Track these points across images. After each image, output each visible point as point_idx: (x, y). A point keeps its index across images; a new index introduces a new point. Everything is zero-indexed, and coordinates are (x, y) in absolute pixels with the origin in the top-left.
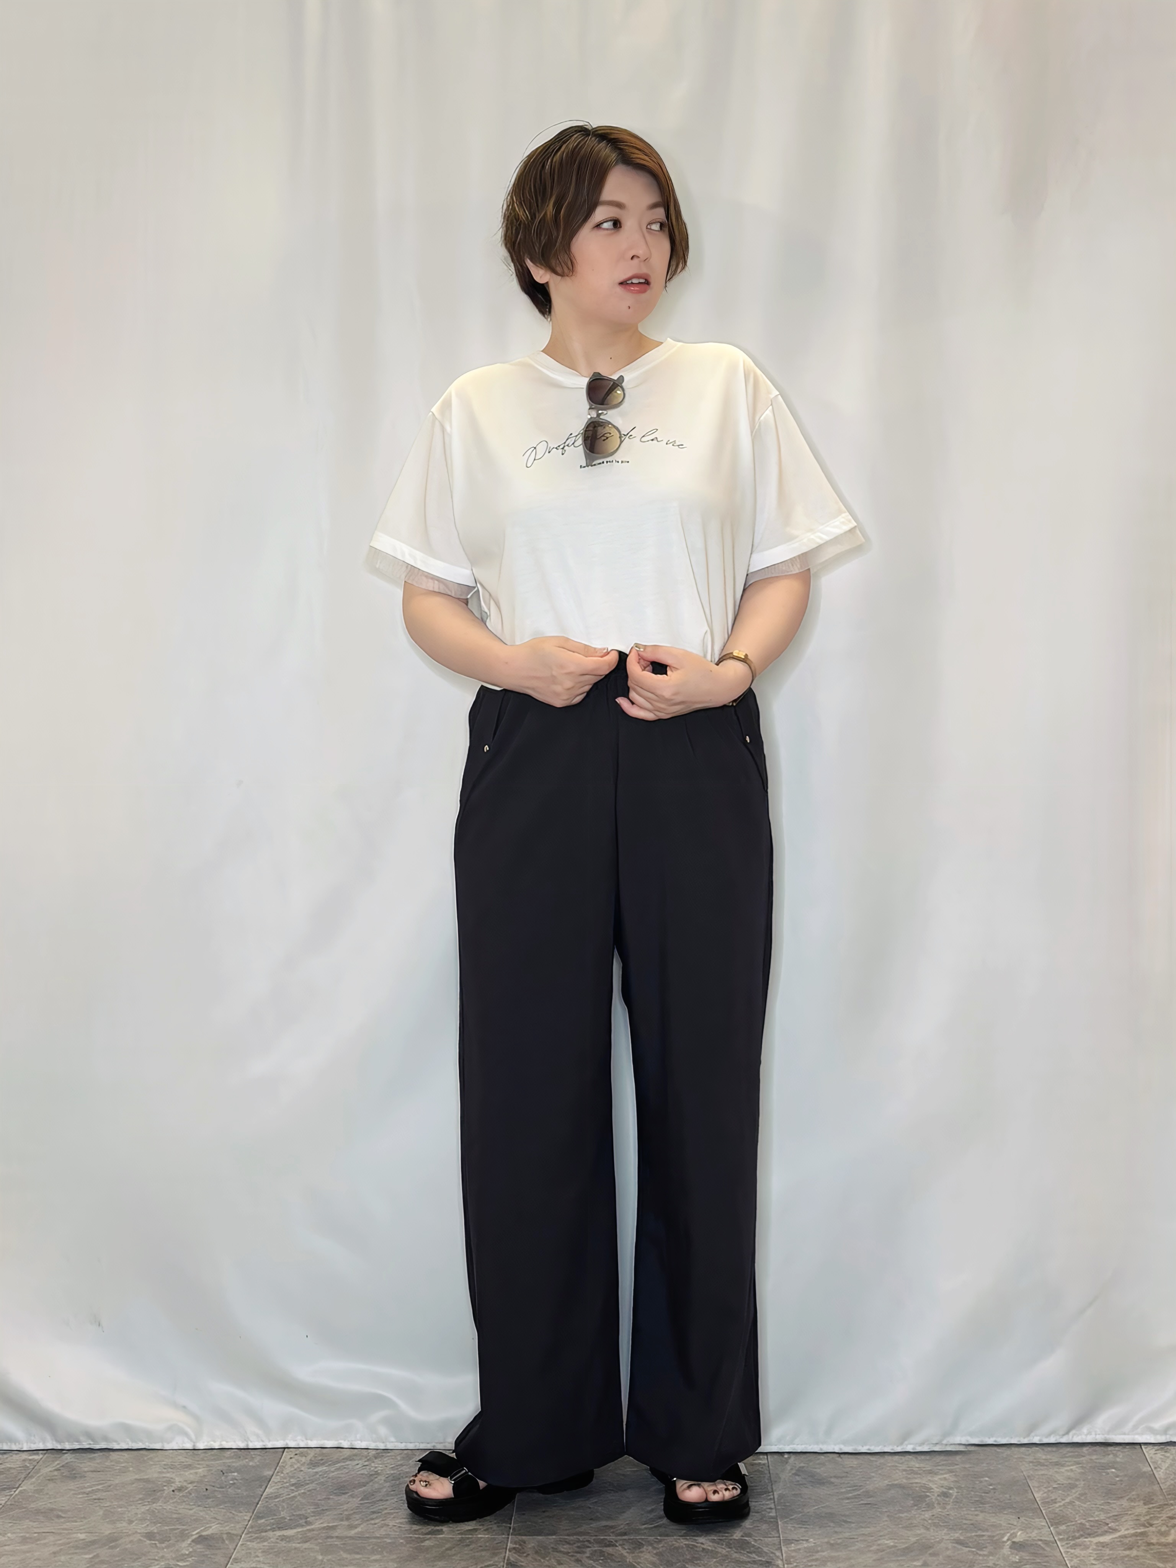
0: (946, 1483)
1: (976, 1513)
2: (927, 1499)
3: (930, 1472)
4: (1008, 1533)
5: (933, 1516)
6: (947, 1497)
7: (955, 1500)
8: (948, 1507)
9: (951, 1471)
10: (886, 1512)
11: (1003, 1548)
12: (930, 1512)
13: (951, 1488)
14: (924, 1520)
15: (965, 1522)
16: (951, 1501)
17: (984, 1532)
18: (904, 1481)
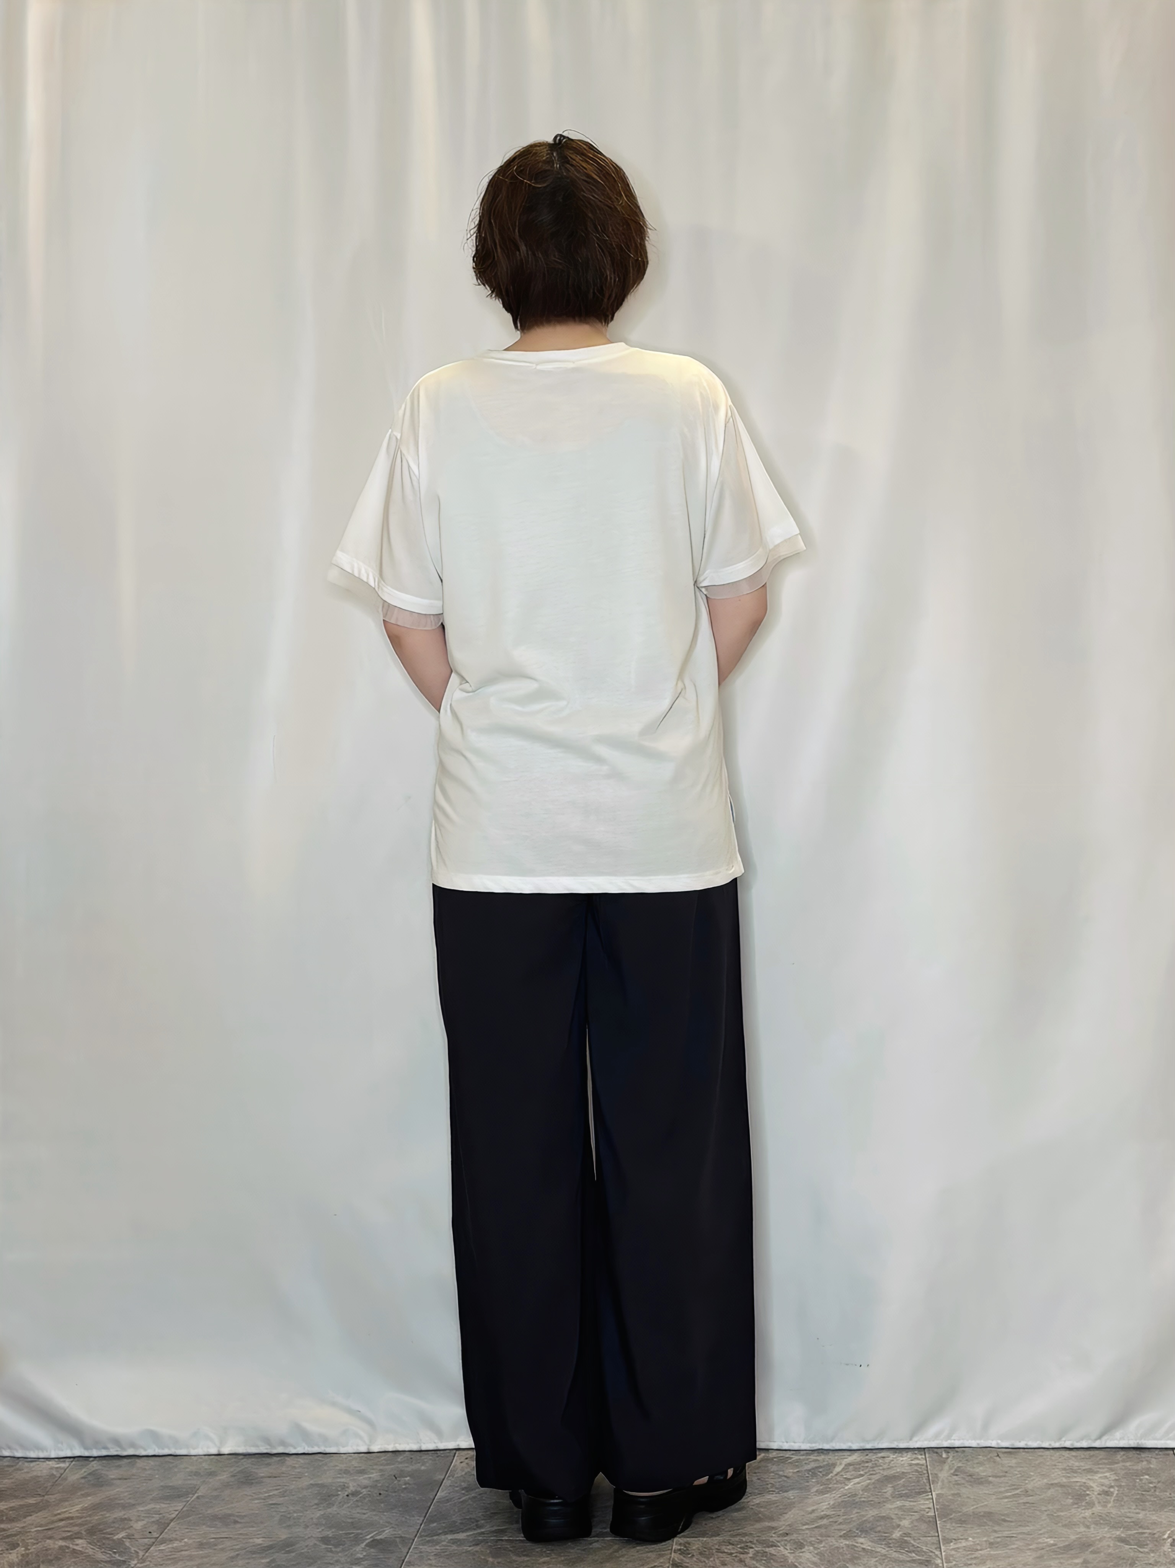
0: (1106, 1482)
1: (1137, 1511)
2: (1087, 1498)
3: (1090, 1471)
4: (1169, 1530)
5: (1093, 1514)
6: (1108, 1495)
7: (1116, 1498)
8: (1109, 1505)
9: (1111, 1470)
10: (1046, 1511)
11: (1164, 1546)
12: (1090, 1510)
13: (1112, 1487)
14: (1085, 1518)
15: (1126, 1520)
16: (1113, 1499)
17: (1145, 1529)
18: (1064, 1480)
